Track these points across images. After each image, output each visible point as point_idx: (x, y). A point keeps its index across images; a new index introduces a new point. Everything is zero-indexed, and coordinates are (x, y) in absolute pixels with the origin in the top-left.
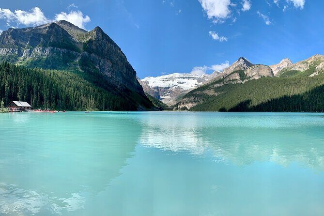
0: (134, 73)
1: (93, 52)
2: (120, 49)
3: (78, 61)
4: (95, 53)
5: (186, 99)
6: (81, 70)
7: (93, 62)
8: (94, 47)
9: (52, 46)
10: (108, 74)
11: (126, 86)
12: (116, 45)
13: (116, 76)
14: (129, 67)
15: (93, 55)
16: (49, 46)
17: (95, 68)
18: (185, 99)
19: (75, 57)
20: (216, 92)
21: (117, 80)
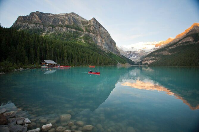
0: (115, 43)
1: (91, 32)
2: (106, 30)
3: (82, 37)
4: (92, 33)
5: (148, 58)
6: (84, 42)
7: (91, 38)
8: (92, 29)
9: (67, 27)
10: (100, 44)
11: (110, 51)
12: (104, 28)
13: (104, 45)
14: (111, 40)
15: (91, 34)
16: (65, 27)
17: (92, 41)
18: (146, 58)
19: (81, 35)
20: (170, 52)
21: (105, 48)
